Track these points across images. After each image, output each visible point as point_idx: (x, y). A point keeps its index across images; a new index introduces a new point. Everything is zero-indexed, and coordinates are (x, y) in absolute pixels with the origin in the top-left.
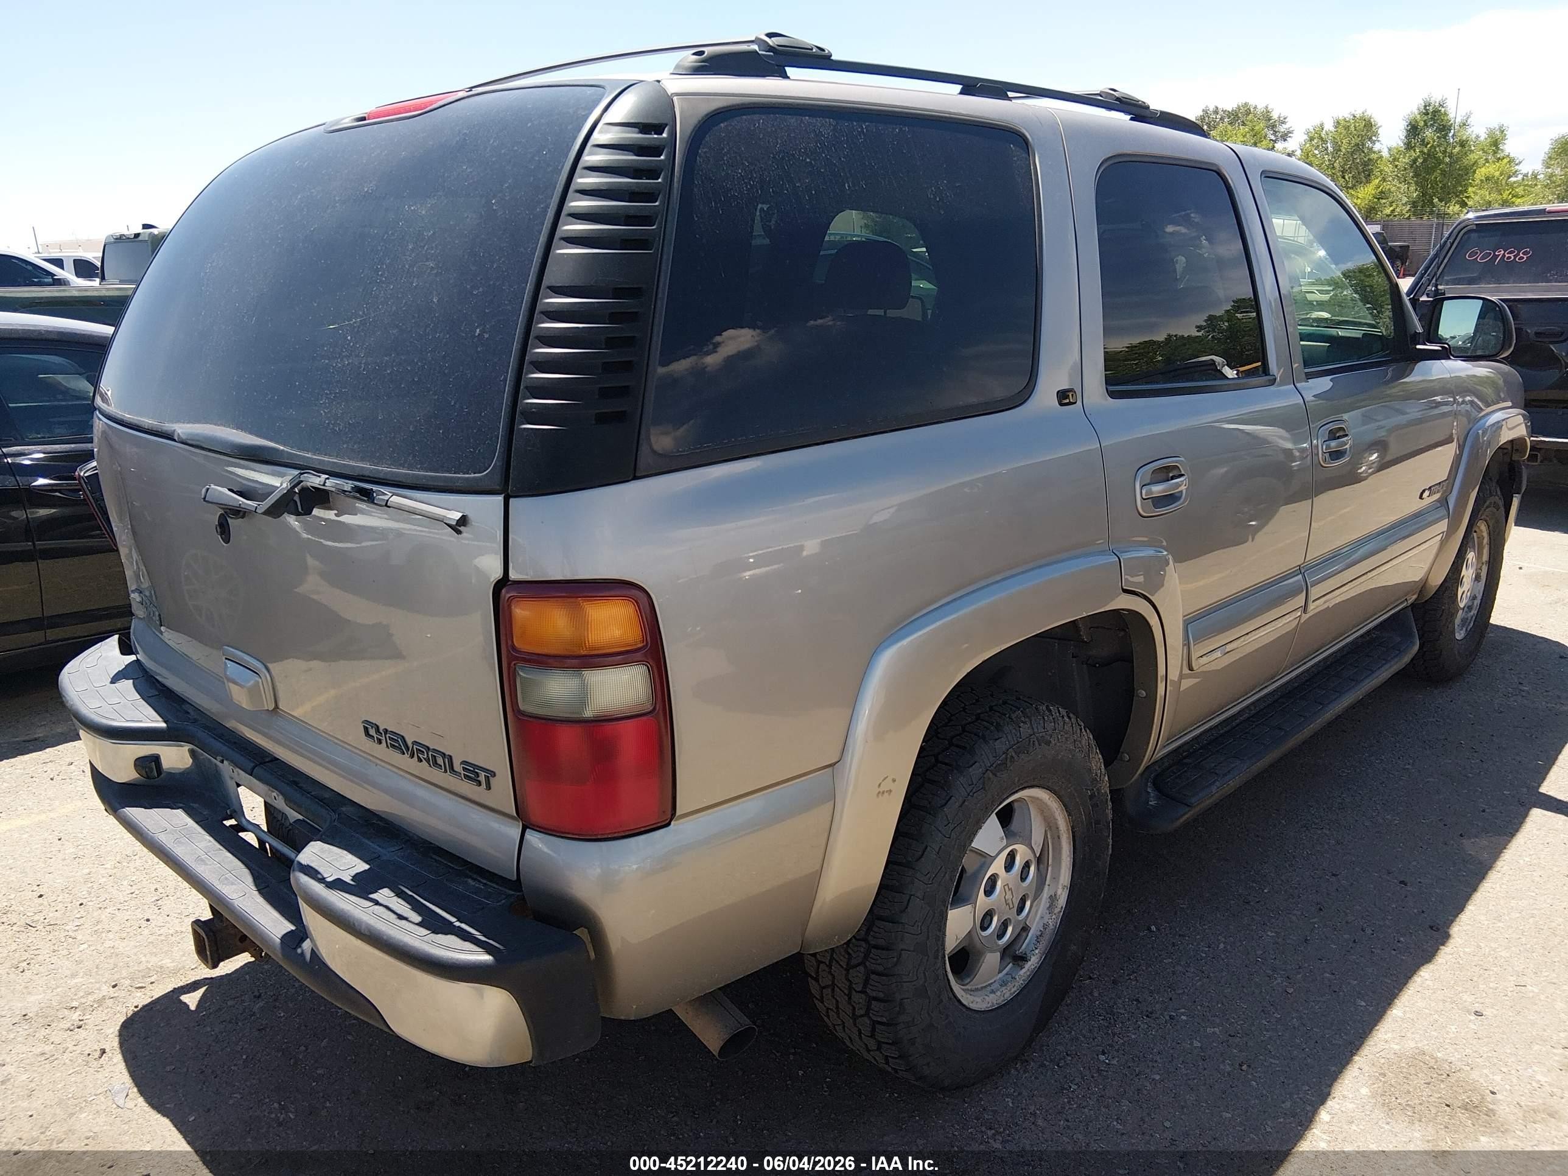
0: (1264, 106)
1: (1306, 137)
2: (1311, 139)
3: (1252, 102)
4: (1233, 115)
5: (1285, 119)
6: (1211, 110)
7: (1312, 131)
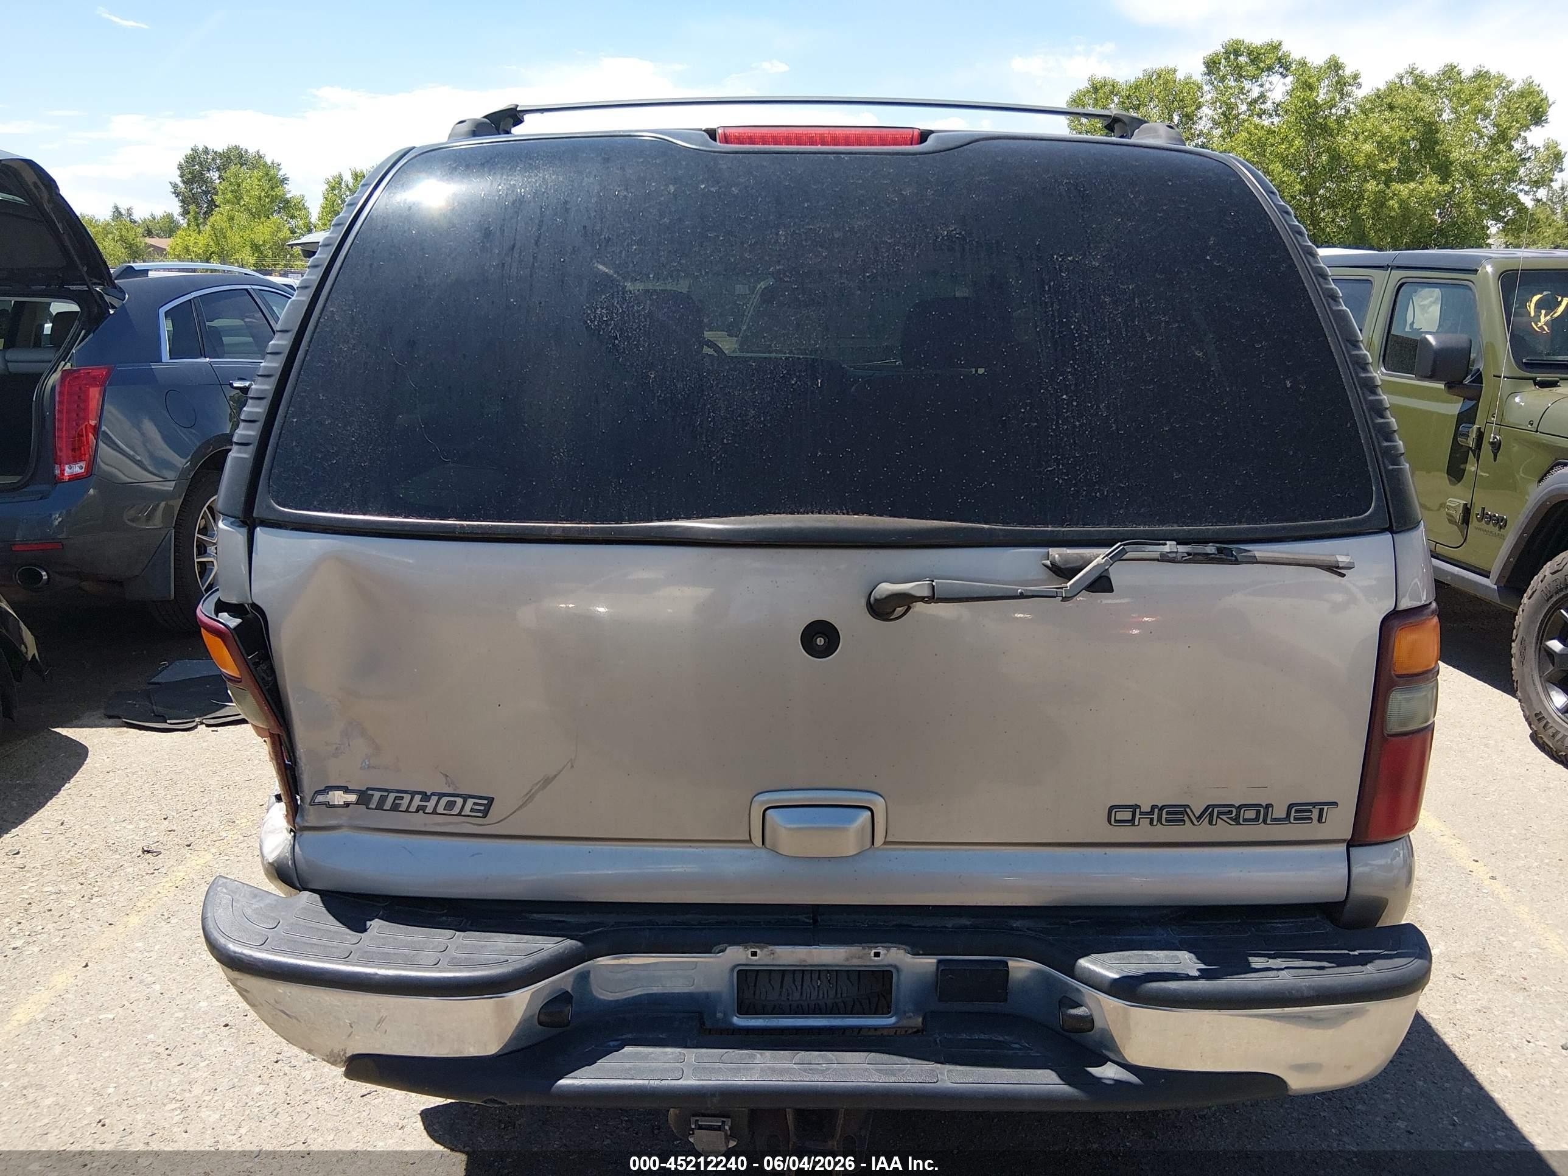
0: (256, 150)
1: (327, 186)
2: (333, 189)
3: (243, 146)
4: (225, 157)
5: (279, 165)
6: (201, 149)
7: (332, 181)
